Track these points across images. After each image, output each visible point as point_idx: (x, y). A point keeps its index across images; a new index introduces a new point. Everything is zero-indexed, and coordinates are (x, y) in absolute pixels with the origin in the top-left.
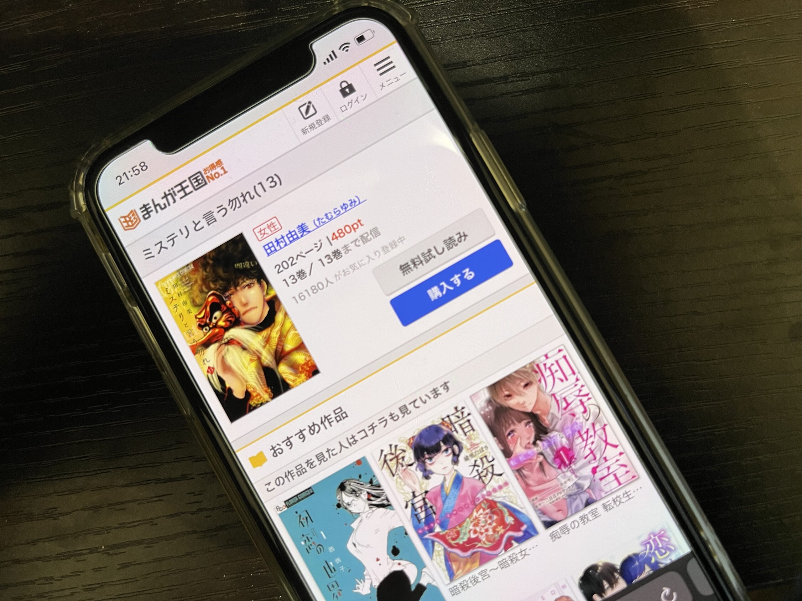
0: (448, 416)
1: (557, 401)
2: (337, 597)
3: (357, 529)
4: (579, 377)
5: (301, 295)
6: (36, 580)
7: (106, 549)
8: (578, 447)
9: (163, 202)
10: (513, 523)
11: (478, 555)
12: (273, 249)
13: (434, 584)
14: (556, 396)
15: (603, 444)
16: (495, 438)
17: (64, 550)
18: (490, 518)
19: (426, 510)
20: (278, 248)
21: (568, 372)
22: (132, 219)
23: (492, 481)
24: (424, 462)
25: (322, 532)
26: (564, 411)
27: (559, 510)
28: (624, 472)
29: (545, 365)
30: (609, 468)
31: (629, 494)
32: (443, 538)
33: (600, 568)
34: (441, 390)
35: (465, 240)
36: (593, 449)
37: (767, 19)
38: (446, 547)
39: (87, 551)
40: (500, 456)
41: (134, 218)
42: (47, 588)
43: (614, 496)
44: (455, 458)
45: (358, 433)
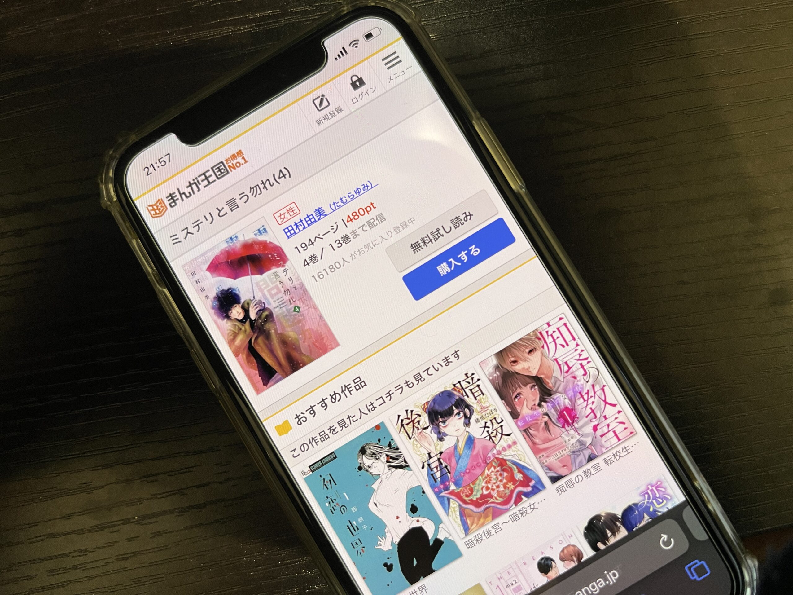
0: (459, 382)
1: (559, 365)
2: (360, 553)
3: (377, 490)
4: (579, 343)
5: (320, 274)
6: (71, 553)
7: (139, 519)
8: (580, 407)
9: (188, 190)
10: (522, 479)
11: (491, 510)
12: (292, 232)
13: (450, 538)
14: (558, 360)
15: (603, 403)
16: (503, 401)
17: (99, 523)
18: (501, 475)
19: (441, 470)
20: (297, 231)
21: (568, 338)
22: (160, 207)
23: (502, 440)
24: (438, 425)
25: (345, 494)
26: (566, 374)
27: (564, 466)
28: (623, 429)
29: (547, 332)
30: (608, 425)
31: (627, 449)
32: (458, 495)
33: (603, 518)
34: (452, 358)
35: (470, 219)
36: (593, 409)
37: (741, 11)
38: (461, 503)
39: (121, 522)
40: (508, 417)
41: (162, 207)
42: (82, 560)
43: (614, 451)
44: (467, 420)
45: (376, 400)
